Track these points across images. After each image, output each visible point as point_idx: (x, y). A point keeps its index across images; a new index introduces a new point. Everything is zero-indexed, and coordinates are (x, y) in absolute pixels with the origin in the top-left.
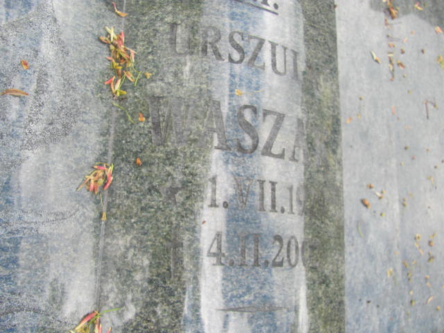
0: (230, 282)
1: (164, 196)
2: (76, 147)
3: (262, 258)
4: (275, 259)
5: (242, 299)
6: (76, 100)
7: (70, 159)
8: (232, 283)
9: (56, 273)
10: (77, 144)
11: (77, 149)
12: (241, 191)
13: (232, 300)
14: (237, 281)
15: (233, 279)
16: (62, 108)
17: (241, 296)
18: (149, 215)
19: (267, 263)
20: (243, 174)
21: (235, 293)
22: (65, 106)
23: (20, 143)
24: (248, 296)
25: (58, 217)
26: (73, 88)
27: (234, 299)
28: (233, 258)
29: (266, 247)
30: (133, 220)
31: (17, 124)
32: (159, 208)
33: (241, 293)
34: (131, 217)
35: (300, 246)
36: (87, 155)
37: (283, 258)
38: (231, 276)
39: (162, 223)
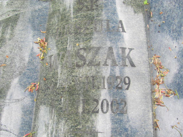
0: (71, 120)
1: (51, 89)
2: (24, 78)
3: (87, 110)
4: (94, 110)
5: (76, 127)
6: (24, 63)
7: (22, 82)
8: (72, 121)
9: (15, 119)
10: (25, 77)
11: (24, 79)
12: (77, 82)
13: (71, 128)
14: (74, 120)
15: (73, 119)
16: (19, 67)
17: (76, 126)
18: (46, 97)
19: (89, 111)
20: (78, 76)
21: (73, 125)
22: (20, 66)
23: (5, 79)
24: (79, 126)
25: (16, 101)
26: (23, 60)
27: (72, 127)
28: (73, 110)
29: (89, 105)
30: (42, 100)
31: (4, 74)
32: (49, 94)
33: (76, 125)
34: (42, 99)
35: (110, 103)
36: (29, 80)
37: (99, 109)
38: (72, 118)
39: (50, 99)
